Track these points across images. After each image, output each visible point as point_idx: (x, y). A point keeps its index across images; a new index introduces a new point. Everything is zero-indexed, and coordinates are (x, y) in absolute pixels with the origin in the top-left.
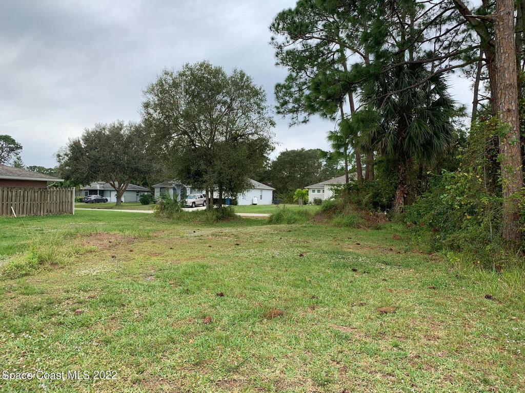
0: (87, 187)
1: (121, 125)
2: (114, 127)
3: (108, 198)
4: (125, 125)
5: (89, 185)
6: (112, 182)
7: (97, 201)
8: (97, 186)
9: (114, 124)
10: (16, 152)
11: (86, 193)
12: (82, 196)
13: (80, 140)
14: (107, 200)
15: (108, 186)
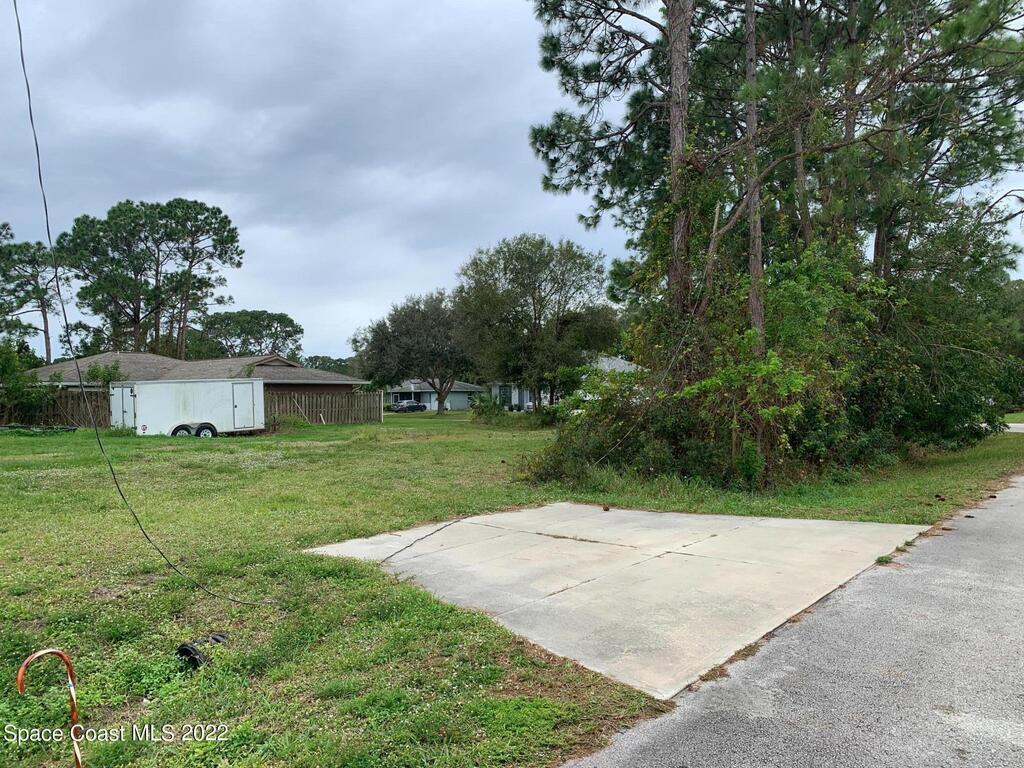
0: (397, 389)
1: (441, 294)
2: (432, 298)
3: (428, 405)
4: (446, 294)
5: (399, 385)
6: (430, 380)
7: (412, 409)
8: (410, 386)
9: (432, 294)
10: (294, 338)
11: (396, 397)
12: (391, 402)
13: (386, 321)
14: (425, 407)
15: (425, 387)
